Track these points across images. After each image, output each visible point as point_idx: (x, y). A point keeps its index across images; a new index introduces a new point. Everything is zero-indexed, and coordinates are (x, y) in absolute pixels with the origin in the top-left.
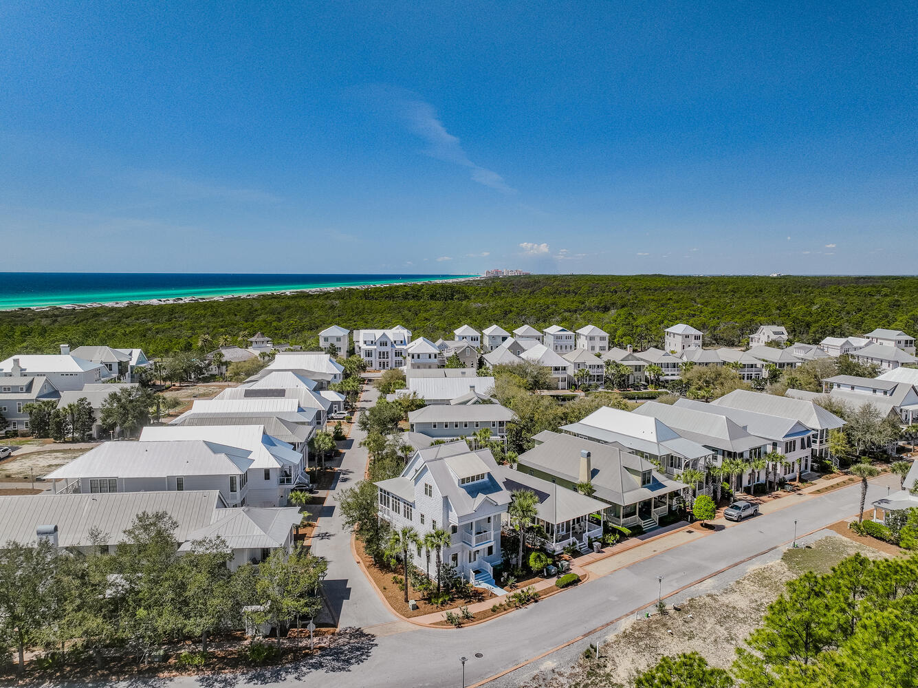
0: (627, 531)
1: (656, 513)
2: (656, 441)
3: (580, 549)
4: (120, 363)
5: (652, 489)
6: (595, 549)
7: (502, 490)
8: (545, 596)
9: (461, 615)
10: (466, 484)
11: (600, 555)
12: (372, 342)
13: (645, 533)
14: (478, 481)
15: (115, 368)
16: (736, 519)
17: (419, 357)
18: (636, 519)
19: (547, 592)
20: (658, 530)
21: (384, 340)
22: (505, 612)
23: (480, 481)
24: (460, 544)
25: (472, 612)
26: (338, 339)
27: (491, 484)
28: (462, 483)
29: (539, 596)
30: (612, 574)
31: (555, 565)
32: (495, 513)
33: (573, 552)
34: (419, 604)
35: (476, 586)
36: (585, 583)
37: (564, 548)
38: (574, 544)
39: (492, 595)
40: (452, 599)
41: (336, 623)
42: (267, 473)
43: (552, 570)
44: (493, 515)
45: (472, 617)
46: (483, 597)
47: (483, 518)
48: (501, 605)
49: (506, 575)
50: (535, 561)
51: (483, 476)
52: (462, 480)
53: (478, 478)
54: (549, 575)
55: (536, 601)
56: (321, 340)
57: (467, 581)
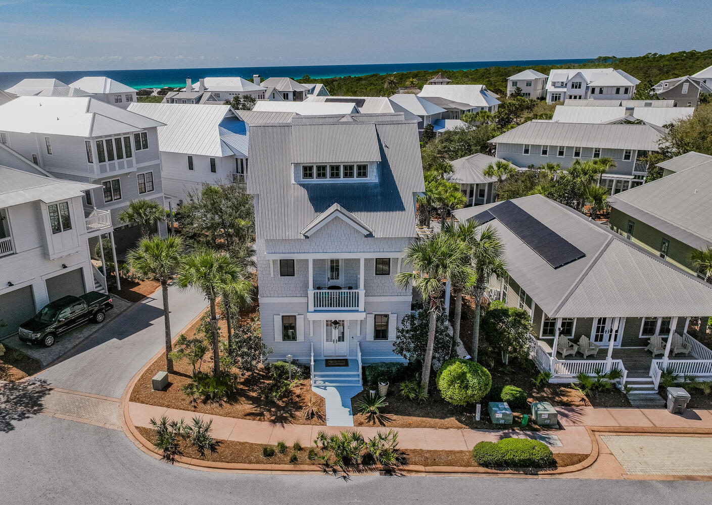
3: (627, 389)
4: (294, 93)
6: (671, 405)
8: (421, 468)
9: (193, 431)
10: (315, 180)
12: (562, 83)
14: (349, 180)
15: (291, 97)
22: (291, 467)
23: (355, 180)
24: (304, 300)
25: (215, 434)
26: (529, 84)
27: (379, 190)
28: (305, 176)
29: (404, 462)
30: (672, 482)
31: (519, 405)
32: (364, 254)
33: (603, 391)
34: (178, 383)
35: (314, 389)
36: (567, 476)
37: (582, 377)
38: (615, 373)
39: (317, 416)
40: (233, 397)
41: (49, 365)
42: (213, 162)
43: (501, 412)
44: (362, 257)
45: (213, 448)
46: (292, 416)
47: (328, 256)
48: (298, 447)
49: (383, 388)
50: (452, 383)
51: (363, 170)
52: (305, 168)
53: (349, 170)
54: (487, 423)
55: (388, 472)
56: (510, 84)
57: (306, 373)
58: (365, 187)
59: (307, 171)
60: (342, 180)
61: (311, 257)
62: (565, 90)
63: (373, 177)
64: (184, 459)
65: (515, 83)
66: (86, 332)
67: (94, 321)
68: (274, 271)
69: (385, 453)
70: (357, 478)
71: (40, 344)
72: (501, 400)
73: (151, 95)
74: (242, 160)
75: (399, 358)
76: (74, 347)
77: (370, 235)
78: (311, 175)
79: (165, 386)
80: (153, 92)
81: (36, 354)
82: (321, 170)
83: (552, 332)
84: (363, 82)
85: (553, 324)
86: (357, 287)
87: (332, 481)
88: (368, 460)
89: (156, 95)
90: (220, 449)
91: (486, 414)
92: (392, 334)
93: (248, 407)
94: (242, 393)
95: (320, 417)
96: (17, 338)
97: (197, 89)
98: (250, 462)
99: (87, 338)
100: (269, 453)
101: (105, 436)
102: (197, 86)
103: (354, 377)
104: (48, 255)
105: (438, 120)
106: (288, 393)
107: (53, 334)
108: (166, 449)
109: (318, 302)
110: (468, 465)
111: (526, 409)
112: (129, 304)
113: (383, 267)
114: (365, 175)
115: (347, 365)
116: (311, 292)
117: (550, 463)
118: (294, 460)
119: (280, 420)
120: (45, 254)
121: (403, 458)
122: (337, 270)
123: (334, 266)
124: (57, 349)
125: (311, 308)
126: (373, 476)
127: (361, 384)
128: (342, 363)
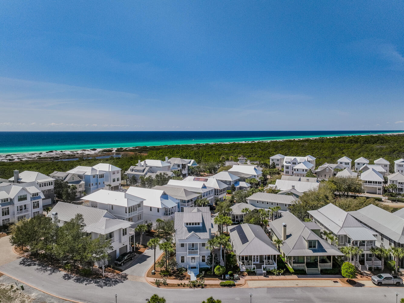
0: (292, 270)
1: (320, 266)
2: (341, 226)
3: (256, 272)
4: (182, 165)
5: (314, 251)
6: (263, 275)
7: (207, 232)
8: (209, 287)
9: (162, 282)
10: (189, 226)
11: (265, 278)
12: (289, 162)
13: (307, 274)
15: (181, 166)
16: (376, 283)
17: (298, 170)
18: (303, 266)
19: (211, 285)
20: (319, 275)
21: (294, 161)
22: (183, 287)
23: (197, 226)
24: (186, 253)
25: (168, 282)
26: (278, 160)
27: (202, 228)
28: (187, 225)
29: (206, 286)
30: (256, 288)
31: (231, 275)
32: (199, 242)
33: (251, 272)
34: (157, 273)
35: (188, 274)
36: (237, 288)
37: (247, 269)
38: (254, 269)
39: (189, 278)
40: (170, 275)
41: (124, 270)
42: (158, 209)
43: (227, 277)
44: (198, 243)
45: (167, 285)
46: (184, 278)
47: (192, 243)
48: (185, 284)
49: (203, 272)
50: (217, 270)
51: (199, 224)
52: (187, 223)
53: (196, 224)
54: (224, 279)
55: (203, 288)
56: (271, 160)
57: (186, 270)
58: (199, 227)
59: (187, 224)
60: (194, 226)
61: (188, 243)
62: (290, 165)
63: (201, 225)
64: (161, 287)
65: (273, 160)
66: (130, 262)
67: (131, 259)
68: (180, 246)
69: (202, 284)
70: (196, 289)
71: (120, 265)
72: (228, 274)
73: (112, 152)
74: (167, 209)
75: (208, 266)
76: (128, 266)
77: (200, 238)
78: (188, 225)
79: (154, 274)
80: (113, 150)
81: (120, 268)
82: (190, 224)
83: (243, 260)
84: (214, 148)
85: (244, 258)
86: (198, 249)
87: (191, 289)
88: (199, 286)
89: (115, 152)
90: (168, 285)
91: (224, 277)
92: (206, 260)
93: (174, 277)
94: (173, 275)
95: (189, 279)
96: (114, 263)
97: (143, 165)
98: (175, 287)
99: (131, 264)
100: (179, 285)
101: (143, 284)
102: (143, 163)
103: (197, 271)
104: (121, 242)
105: (237, 182)
106: (182, 274)
107: (123, 262)
108: (157, 285)
109: (189, 253)
110: (218, 286)
111: (233, 276)
112: (139, 255)
113: (204, 245)
114: (199, 225)
115: (196, 268)
116: (188, 251)
117: (234, 285)
118: (184, 286)
119: (181, 279)
120: (120, 242)
121: (206, 285)
122: (194, 245)
123: (193, 245)
124: (124, 266)
125: (188, 254)
126: (199, 289)
127: (199, 272)
128: (195, 268)
